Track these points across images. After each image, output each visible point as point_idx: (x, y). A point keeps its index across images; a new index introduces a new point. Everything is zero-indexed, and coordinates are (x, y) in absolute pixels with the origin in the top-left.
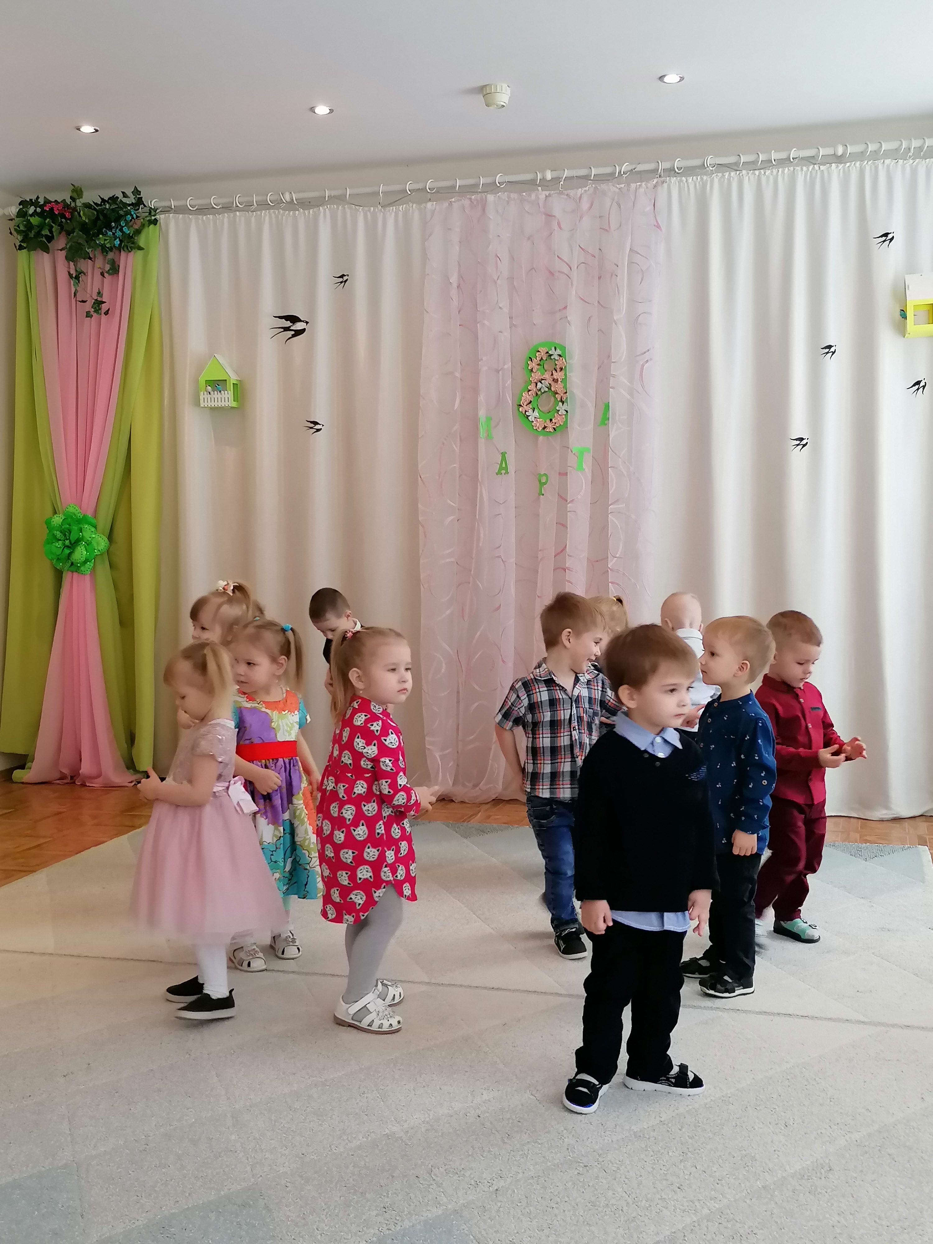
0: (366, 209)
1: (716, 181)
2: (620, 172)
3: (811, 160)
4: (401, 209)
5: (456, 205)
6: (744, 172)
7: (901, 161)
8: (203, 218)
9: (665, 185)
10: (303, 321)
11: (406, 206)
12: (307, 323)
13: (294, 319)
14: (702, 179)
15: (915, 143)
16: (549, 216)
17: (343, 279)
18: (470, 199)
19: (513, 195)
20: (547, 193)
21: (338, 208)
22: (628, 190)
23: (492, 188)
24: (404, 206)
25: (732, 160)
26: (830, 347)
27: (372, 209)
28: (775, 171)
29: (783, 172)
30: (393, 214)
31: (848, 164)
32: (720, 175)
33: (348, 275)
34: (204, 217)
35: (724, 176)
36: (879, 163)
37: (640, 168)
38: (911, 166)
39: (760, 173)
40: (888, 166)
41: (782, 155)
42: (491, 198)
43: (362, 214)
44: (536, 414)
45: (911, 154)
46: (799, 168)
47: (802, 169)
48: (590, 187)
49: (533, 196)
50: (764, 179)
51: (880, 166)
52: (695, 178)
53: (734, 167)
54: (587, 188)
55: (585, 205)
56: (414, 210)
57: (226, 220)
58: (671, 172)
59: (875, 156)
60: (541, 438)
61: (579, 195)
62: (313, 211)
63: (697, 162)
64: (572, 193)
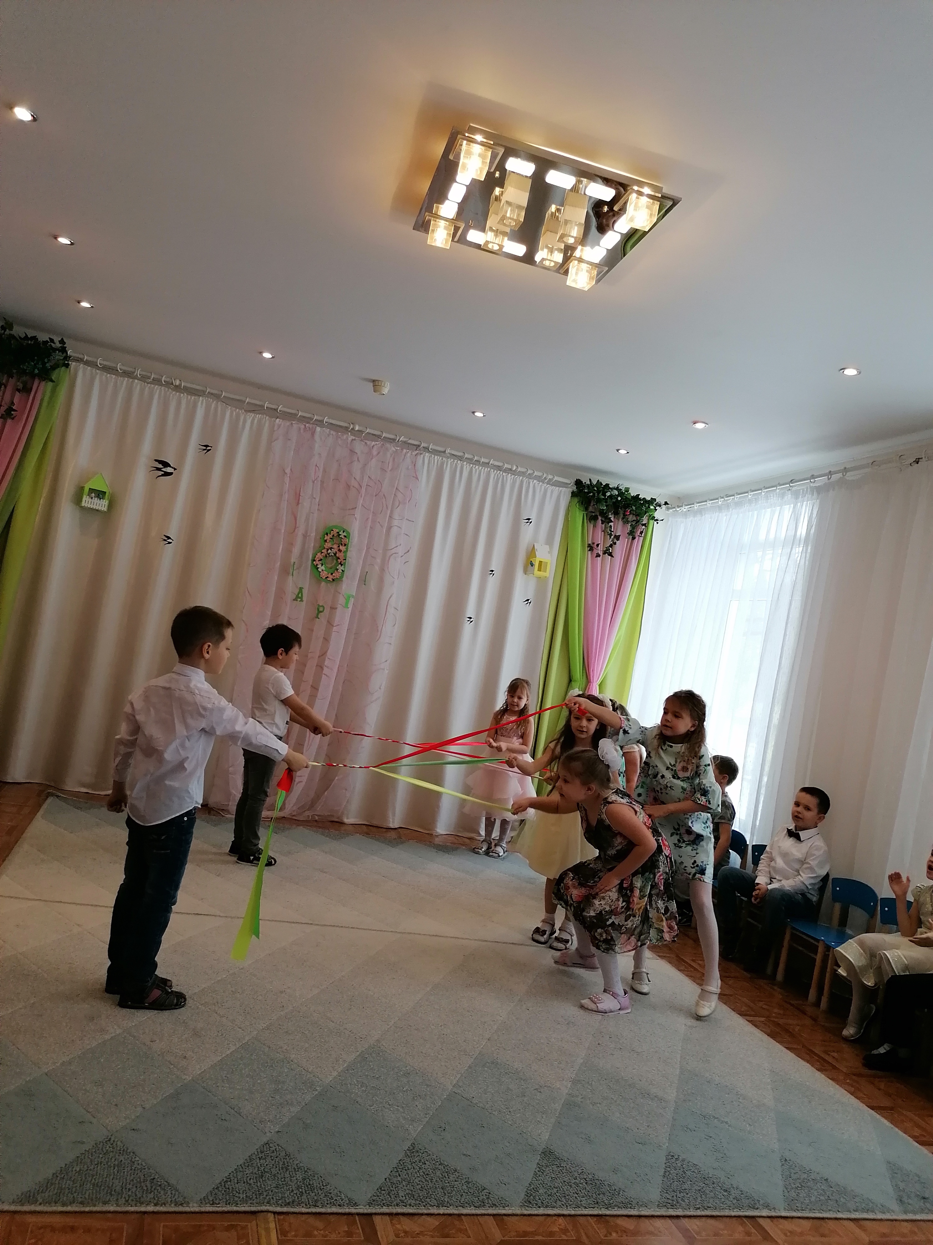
0: (234, 409)
1: (449, 462)
2: (399, 440)
3: (499, 468)
4: (257, 416)
5: (295, 426)
6: (465, 463)
7: (541, 483)
8: (107, 375)
9: (422, 456)
10: (172, 467)
11: (261, 416)
12: (175, 469)
13: (166, 464)
14: (442, 459)
15: (550, 477)
16: (352, 452)
17: (206, 448)
18: (305, 425)
19: (332, 432)
20: (354, 438)
21: (213, 402)
22: (401, 452)
23: (320, 423)
24: (260, 415)
25: (460, 454)
26: (492, 571)
27: (238, 410)
28: (480, 468)
29: (484, 469)
30: (251, 418)
31: (516, 477)
32: (452, 460)
33: (212, 447)
34: (109, 375)
35: (454, 461)
36: (531, 481)
37: (410, 441)
38: (545, 487)
39: (473, 466)
40: (535, 484)
41: (487, 461)
42: (318, 429)
43: (230, 410)
44: (323, 568)
45: (546, 481)
46: (492, 470)
47: (494, 471)
48: (379, 443)
49: (345, 437)
50: (474, 469)
51: (531, 483)
52: (439, 457)
53: (460, 458)
54: (378, 443)
55: (375, 452)
56: (267, 421)
57: (125, 382)
58: (426, 449)
59: (530, 476)
60: (323, 584)
61: (372, 445)
62: (194, 398)
63: (442, 449)
64: (368, 442)
